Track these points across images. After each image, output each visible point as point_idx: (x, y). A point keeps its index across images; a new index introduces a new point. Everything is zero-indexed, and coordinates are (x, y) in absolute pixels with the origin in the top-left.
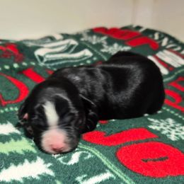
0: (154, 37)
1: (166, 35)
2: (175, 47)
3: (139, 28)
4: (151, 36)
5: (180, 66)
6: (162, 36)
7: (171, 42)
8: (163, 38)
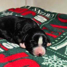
0: (34, 10)
1: (40, 9)
2: (44, 13)
3: (28, 7)
4: (33, 10)
5: (44, 22)
6: (38, 9)
7: (42, 11)
8: (38, 10)
